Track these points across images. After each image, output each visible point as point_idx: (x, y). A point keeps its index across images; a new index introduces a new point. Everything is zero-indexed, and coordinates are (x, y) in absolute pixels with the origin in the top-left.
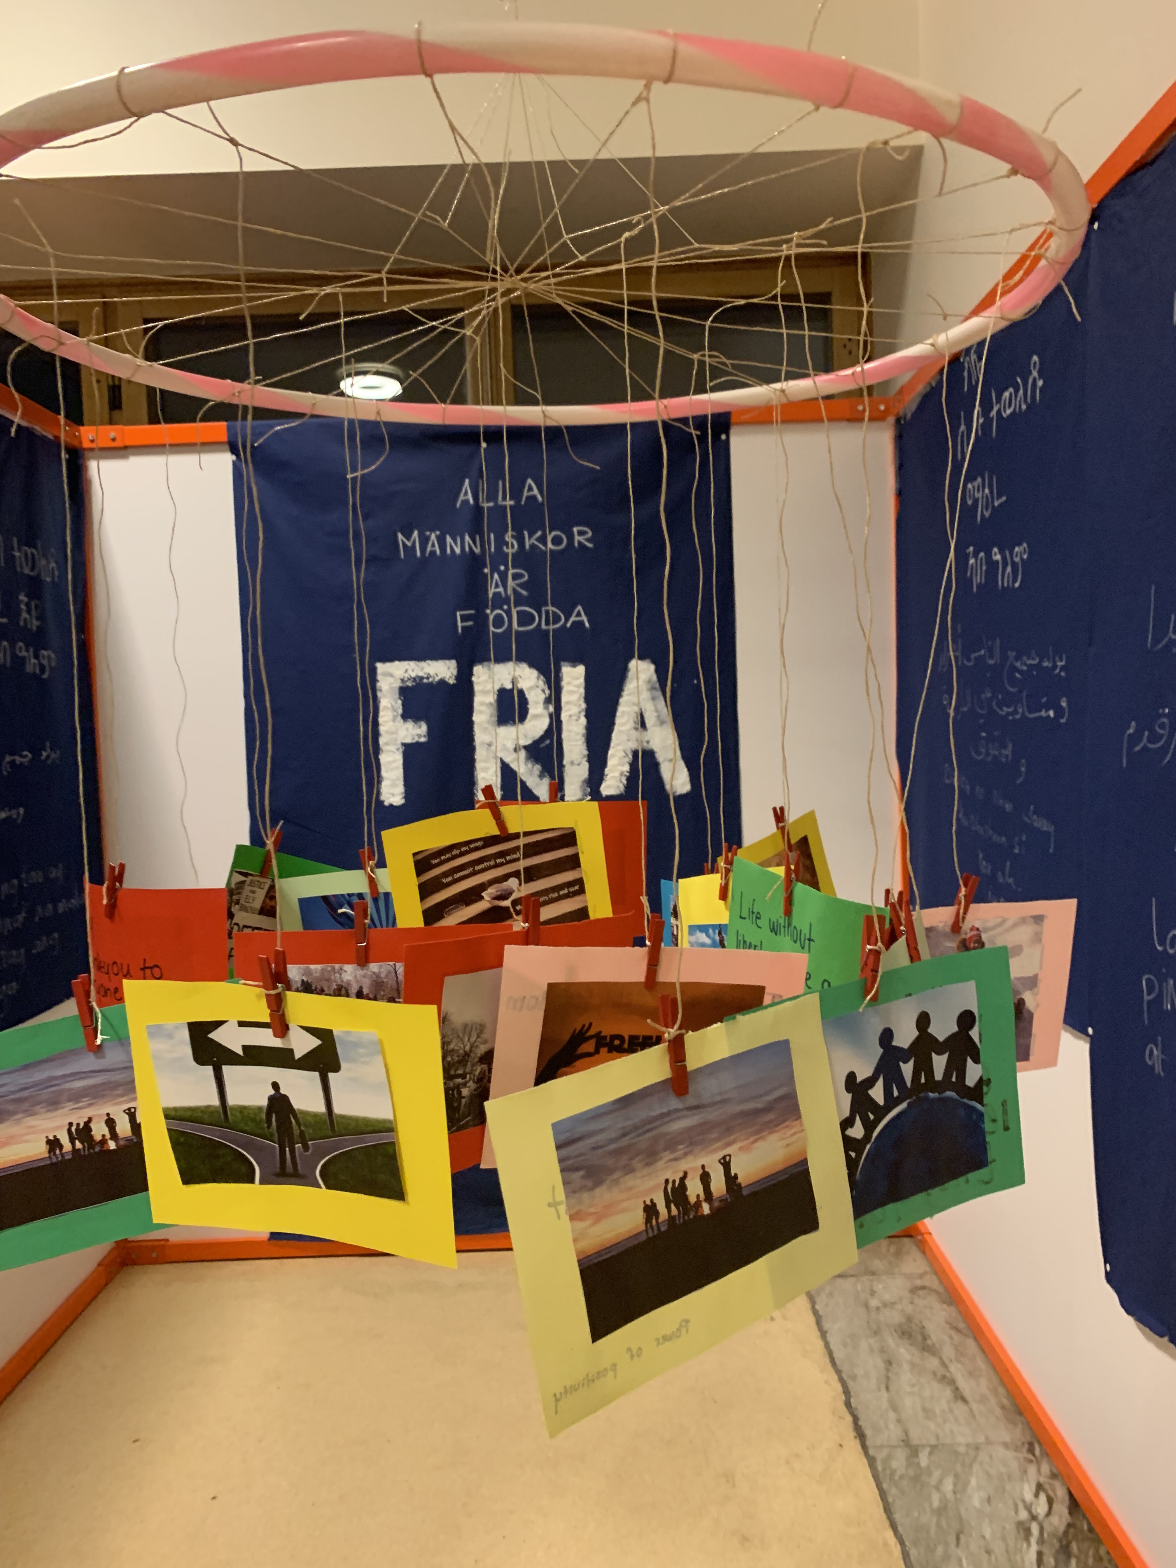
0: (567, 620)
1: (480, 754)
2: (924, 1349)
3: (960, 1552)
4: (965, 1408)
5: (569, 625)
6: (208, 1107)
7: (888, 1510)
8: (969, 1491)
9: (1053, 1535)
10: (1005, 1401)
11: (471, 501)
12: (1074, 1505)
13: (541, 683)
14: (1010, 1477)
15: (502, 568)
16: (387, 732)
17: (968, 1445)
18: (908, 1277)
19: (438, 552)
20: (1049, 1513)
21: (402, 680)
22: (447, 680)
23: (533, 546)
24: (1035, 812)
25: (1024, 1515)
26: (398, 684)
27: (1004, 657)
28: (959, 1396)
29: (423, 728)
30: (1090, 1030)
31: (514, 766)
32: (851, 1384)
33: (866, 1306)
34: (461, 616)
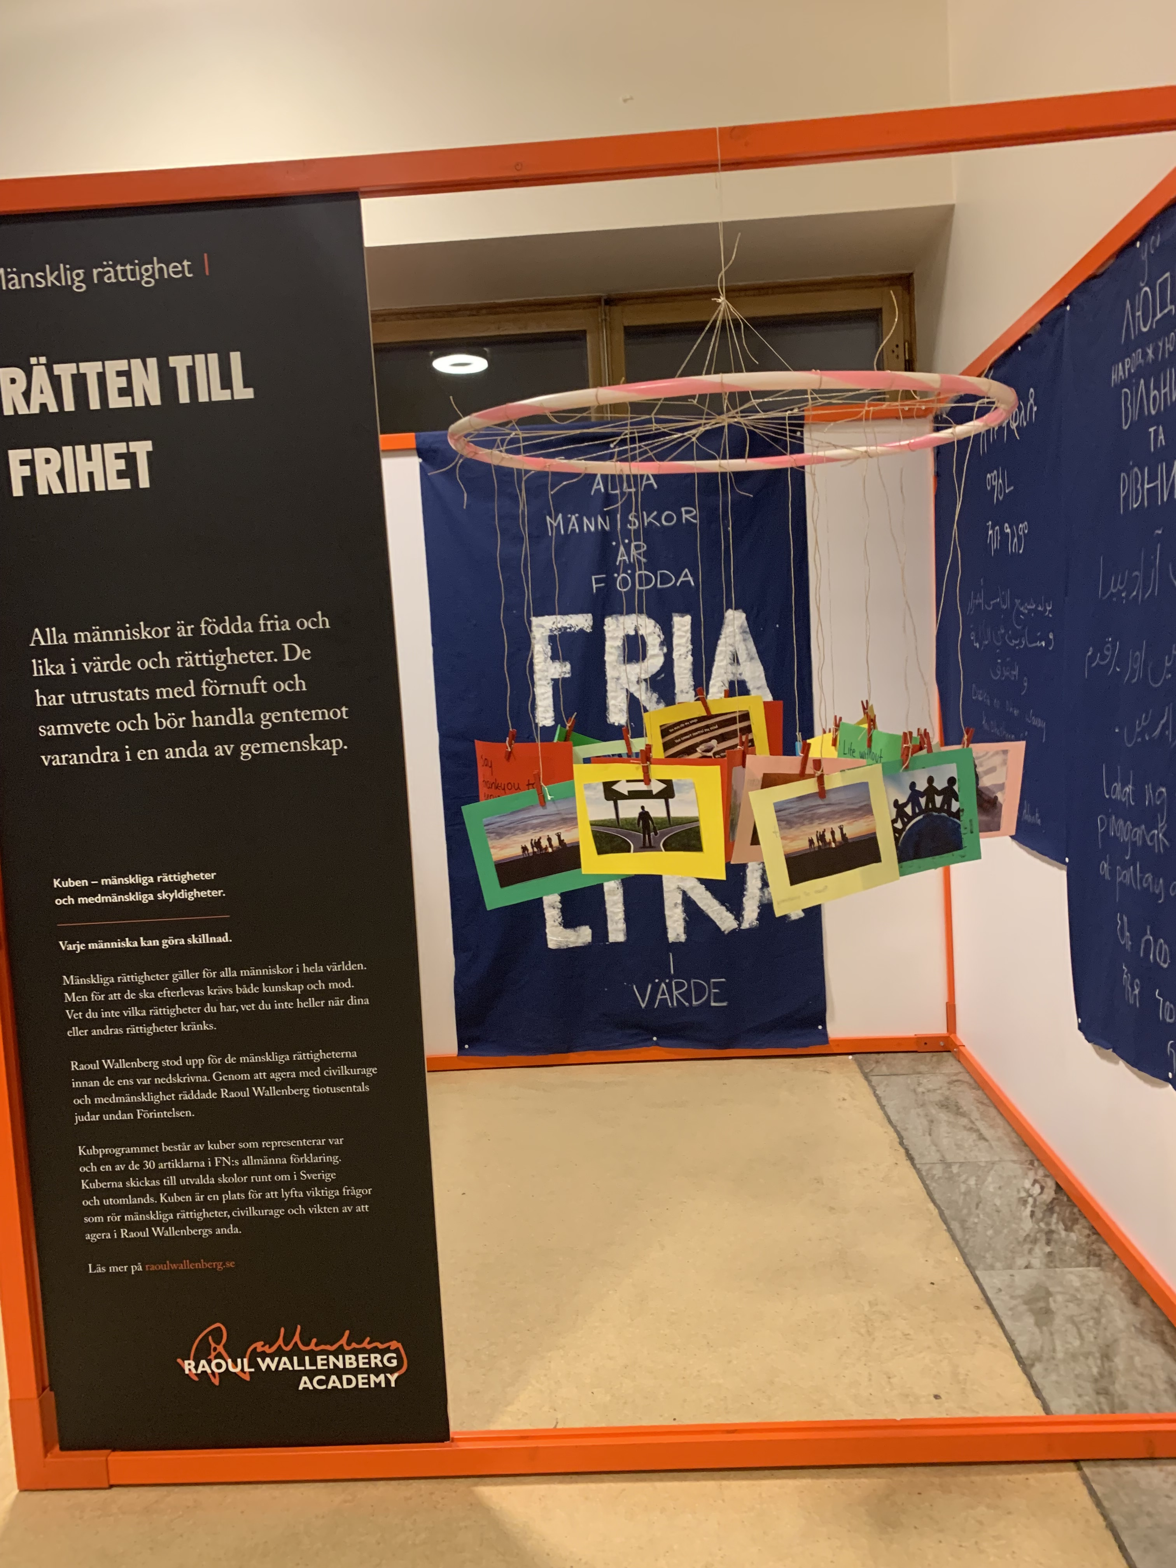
0: (676, 581)
1: (610, 686)
2: (957, 1114)
3: (978, 1211)
4: (986, 1144)
5: (678, 584)
6: (610, 819)
7: (930, 1194)
8: (986, 1183)
9: (1044, 1203)
10: (1016, 1140)
11: (603, 490)
12: (1059, 1188)
13: (657, 630)
14: (1015, 1177)
15: (627, 541)
16: (540, 670)
17: (987, 1162)
18: (948, 1075)
19: (577, 530)
20: (1041, 1193)
21: (551, 630)
22: (585, 629)
23: (650, 523)
24: (1033, 715)
25: (1023, 1194)
26: (549, 633)
27: (1013, 604)
28: (982, 1137)
29: (568, 667)
30: (1067, 860)
31: (637, 695)
32: (903, 1133)
33: (915, 1091)
34: (596, 579)
